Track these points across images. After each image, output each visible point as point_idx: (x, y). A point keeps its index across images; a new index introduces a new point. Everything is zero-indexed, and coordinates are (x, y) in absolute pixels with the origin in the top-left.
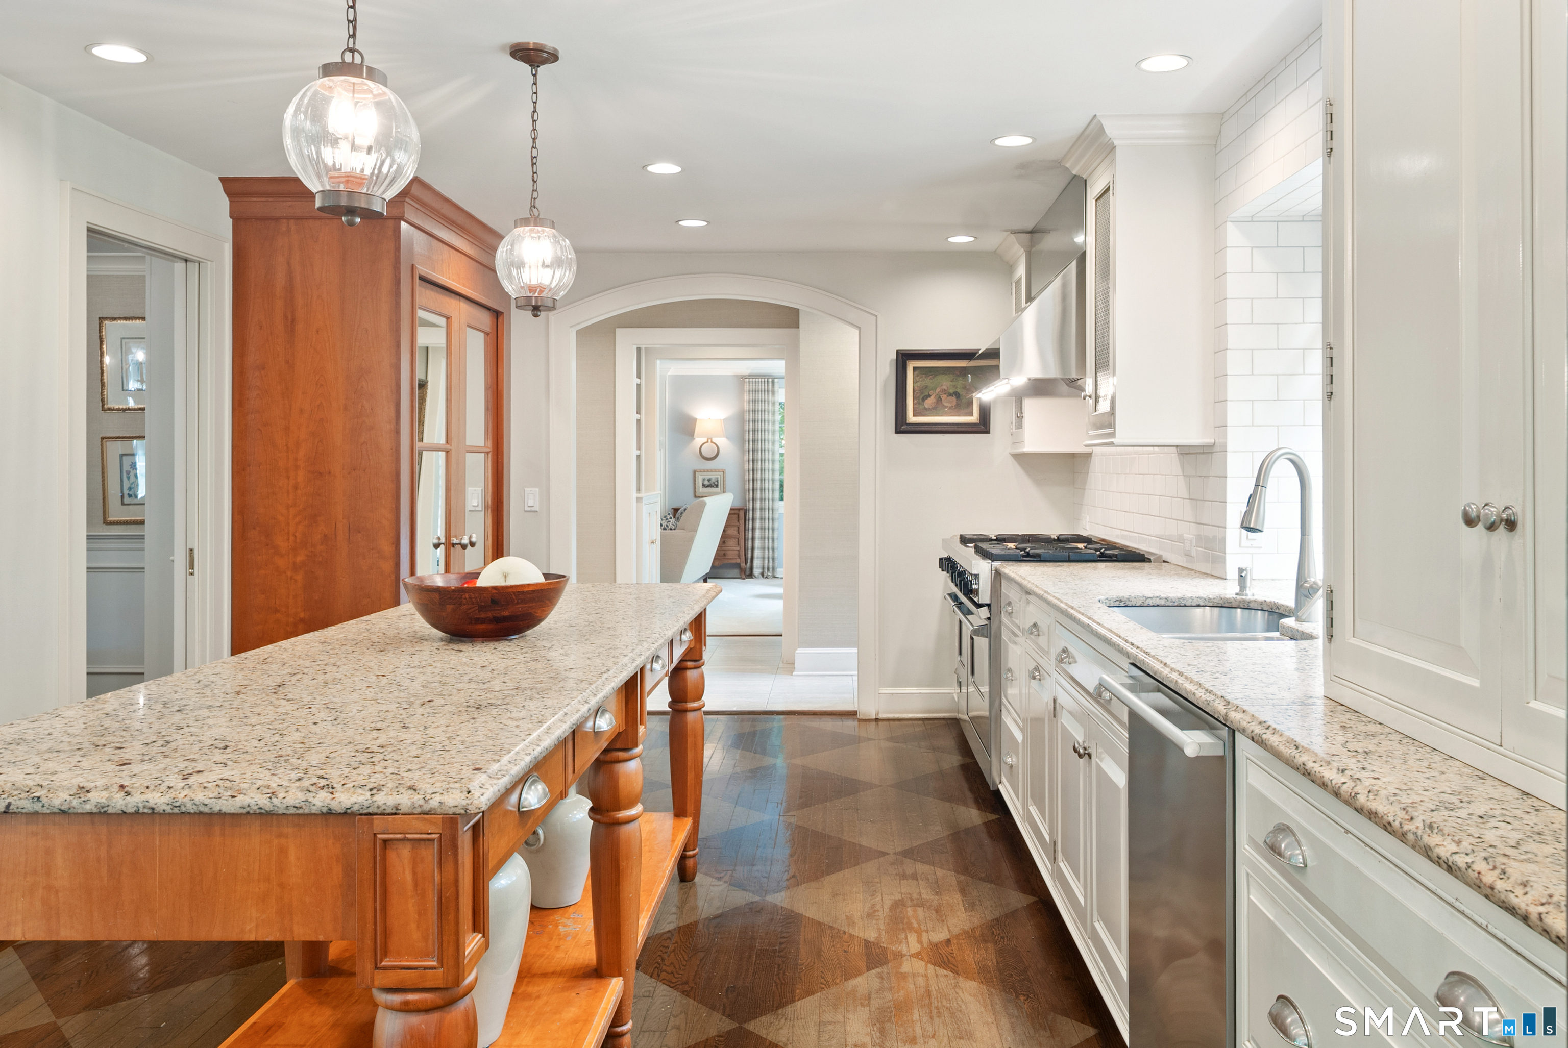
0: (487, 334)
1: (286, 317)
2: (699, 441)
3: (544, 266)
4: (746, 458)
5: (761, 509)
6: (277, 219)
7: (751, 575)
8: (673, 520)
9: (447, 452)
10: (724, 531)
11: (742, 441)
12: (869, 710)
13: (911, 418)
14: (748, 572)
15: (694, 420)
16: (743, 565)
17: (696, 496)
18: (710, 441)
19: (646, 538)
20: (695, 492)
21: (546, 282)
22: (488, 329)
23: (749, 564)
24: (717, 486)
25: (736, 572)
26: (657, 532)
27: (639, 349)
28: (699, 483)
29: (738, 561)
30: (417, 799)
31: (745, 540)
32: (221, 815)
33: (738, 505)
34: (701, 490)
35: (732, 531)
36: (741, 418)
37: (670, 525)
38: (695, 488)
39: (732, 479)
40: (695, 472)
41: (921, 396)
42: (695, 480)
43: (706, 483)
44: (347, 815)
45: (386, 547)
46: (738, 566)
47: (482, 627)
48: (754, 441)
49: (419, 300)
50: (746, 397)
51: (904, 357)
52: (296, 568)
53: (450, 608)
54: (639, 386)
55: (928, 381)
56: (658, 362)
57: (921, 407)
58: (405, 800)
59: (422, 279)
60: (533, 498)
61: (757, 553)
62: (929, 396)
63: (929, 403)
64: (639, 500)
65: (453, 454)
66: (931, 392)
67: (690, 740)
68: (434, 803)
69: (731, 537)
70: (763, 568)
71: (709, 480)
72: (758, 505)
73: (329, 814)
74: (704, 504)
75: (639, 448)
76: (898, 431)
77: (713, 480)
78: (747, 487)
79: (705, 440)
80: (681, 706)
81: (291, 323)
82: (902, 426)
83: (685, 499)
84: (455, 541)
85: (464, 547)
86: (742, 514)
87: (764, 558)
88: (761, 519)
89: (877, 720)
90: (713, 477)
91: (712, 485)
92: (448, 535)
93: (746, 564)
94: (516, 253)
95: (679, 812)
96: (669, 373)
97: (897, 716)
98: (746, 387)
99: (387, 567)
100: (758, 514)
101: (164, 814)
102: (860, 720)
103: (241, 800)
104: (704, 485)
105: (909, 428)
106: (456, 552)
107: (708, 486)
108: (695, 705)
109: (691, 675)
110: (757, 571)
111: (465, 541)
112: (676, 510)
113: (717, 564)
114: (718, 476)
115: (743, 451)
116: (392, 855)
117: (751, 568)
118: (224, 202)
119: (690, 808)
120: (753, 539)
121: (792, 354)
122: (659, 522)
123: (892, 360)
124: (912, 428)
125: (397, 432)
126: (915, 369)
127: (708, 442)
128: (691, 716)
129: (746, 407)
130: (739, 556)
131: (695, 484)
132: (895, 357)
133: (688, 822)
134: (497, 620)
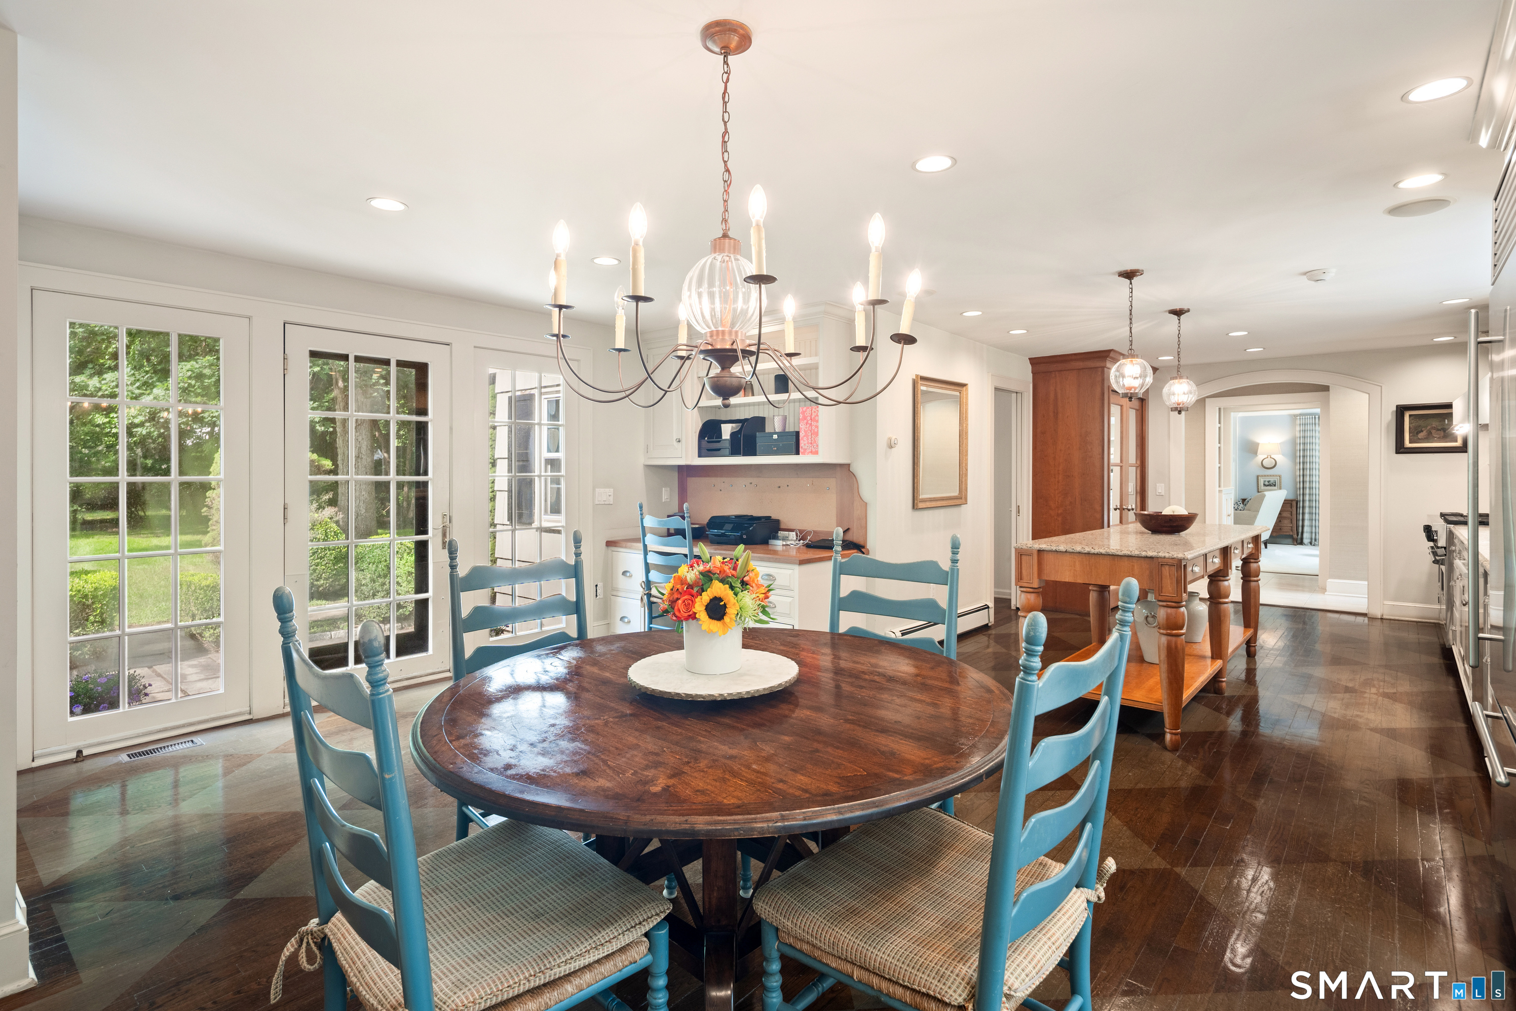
0: (1137, 410)
1: (1054, 412)
2: (1260, 457)
3: (1184, 393)
4: (1298, 467)
5: (1310, 501)
6: (1051, 372)
7: (1301, 543)
8: (1242, 505)
9: (1121, 467)
10: (1280, 514)
11: (1294, 456)
12: (1377, 612)
13: (1407, 444)
14: (1299, 541)
15: (1257, 445)
16: (1295, 536)
17: (1258, 492)
18: (1269, 457)
19: (1225, 513)
20: (1258, 489)
21: (1185, 400)
22: (1137, 408)
23: (1299, 536)
24: (1275, 485)
25: (1290, 540)
26: (1232, 511)
27: (1220, 409)
28: (1261, 483)
29: (1291, 534)
30: (1170, 555)
31: (1297, 520)
32: (1118, 555)
33: (1291, 497)
34: (1262, 487)
35: (1285, 514)
36: (1293, 442)
37: (1240, 508)
38: (1258, 486)
39: (1287, 480)
40: (1258, 477)
41: (1414, 433)
42: (1258, 482)
43: (1267, 483)
44: (1151, 558)
45: (1098, 508)
46: (1291, 537)
47: (1165, 529)
48: (1304, 456)
49: (1112, 400)
50: (1298, 428)
51: (1401, 410)
52: (1058, 515)
53: (1153, 521)
54: (1220, 428)
55: (1421, 422)
56: (1232, 413)
57: (1415, 438)
58: (1167, 555)
59: (1113, 391)
60: (1161, 488)
61: (1306, 529)
62: (1422, 431)
63: (1421, 435)
64: (1220, 491)
65: (1124, 467)
66: (1423, 429)
67: (1252, 594)
68: (1175, 556)
69: (1285, 518)
70: (1311, 539)
71: (1269, 482)
72: (1307, 498)
73: (1146, 557)
74: (1264, 496)
75: (1220, 463)
76: (1398, 452)
77: (1272, 482)
78: (1298, 486)
79: (1265, 456)
80: (1247, 579)
81: (1056, 414)
82: (1400, 448)
83: (1251, 493)
84: (1124, 507)
85: (1129, 510)
86: (1294, 504)
87: (1312, 533)
88: (1310, 507)
89: (1381, 619)
90: (1272, 480)
91: (1271, 485)
92: (1121, 505)
93: (1298, 535)
94: (1172, 389)
95: (1247, 625)
96: (1239, 419)
97: (1397, 618)
98: (1298, 422)
99: (1098, 516)
100: (1307, 504)
101: (1104, 555)
102: (1369, 618)
103: (1123, 552)
104: (1265, 485)
105: (1405, 450)
106: (1125, 512)
107: (1268, 486)
108: (1255, 579)
109: (1253, 566)
110: (1306, 541)
111: (1130, 507)
112: (1244, 500)
113: (1274, 534)
114: (1277, 479)
115: (1295, 463)
116: (1163, 568)
117: (1302, 539)
118: (1030, 367)
119: (1253, 624)
120: (1303, 520)
121: (1326, 404)
122: (1233, 506)
123: (1393, 411)
124: (1409, 450)
125: (1103, 458)
126: (1410, 416)
127: (1267, 458)
128: (1253, 584)
129: (1298, 435)
130: (1292, 530)
131: (1258, 484)
132: (1395, 409)
133: (1250, 632)
134: (1171, 527)
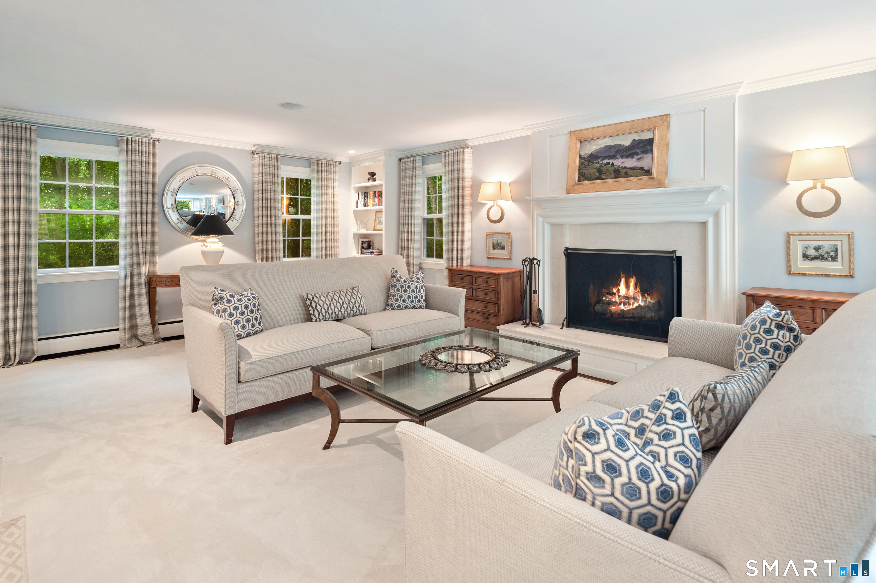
2: (796, 184)
17: (790, 274)
18: (819, 185)
20: (789, 266)
28: (798, 248)
34: (801, 264)
38: (789, 260)
40: (788, 236)
42: (788, 249)
43: (812, 252)
71: (817, 249)
77: (826, 249)
79: (809, 184)
90: (826, 243)
91: (823, 256)
96: (742, 92)
104: (806, 257)
107: (815, 258)
127: (814, 187)
131: (788, 254)
